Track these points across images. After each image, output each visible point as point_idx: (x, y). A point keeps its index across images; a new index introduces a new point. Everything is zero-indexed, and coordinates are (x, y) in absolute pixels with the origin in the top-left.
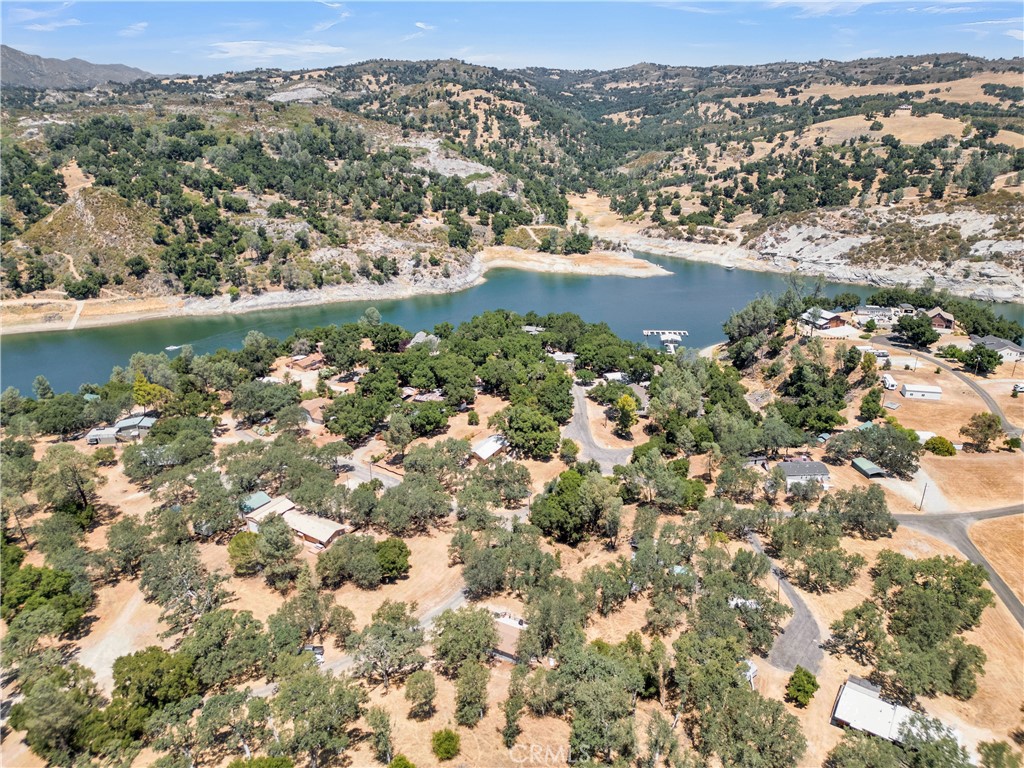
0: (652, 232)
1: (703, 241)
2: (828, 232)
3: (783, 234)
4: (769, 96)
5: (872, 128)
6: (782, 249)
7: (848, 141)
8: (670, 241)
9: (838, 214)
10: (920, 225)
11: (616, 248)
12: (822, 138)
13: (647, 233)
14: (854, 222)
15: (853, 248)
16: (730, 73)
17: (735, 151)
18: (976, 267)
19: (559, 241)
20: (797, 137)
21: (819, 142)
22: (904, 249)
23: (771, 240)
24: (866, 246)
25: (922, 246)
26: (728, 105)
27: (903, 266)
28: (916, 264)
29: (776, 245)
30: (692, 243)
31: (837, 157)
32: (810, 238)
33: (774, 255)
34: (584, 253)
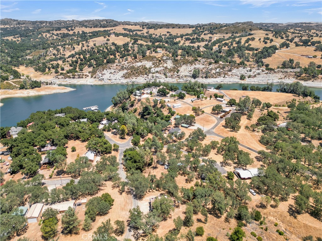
0: (59, 77)
1: (78, 78)
2: (115, 71)
3: (103, 73)
4: (64, 31)
5: (107, 40)
6: (104, 77)
7: (103, 44)
8: (67, 79)
9: (115, 65)
10: (136, 66)
11: (51, 84)
12: (95, 44)
13: (57, 77)
14: (120, 67)
15: (124, 74)
16: (44, 23)
17: (68, 49)
18: (154, 75)
19: (28, 84)
20: (87, 44)
21: (95, 45)
22: (136, 73)
23: (100, 75)
24: (127, 73)
25: (140, 71)
26: (53, 34)
27: (138, 77)
28: (141, 76)
29: (103, 76)
30: (75, 79)
31: (102, 49)
32: (111, 73)
33: (103, 79)
34: (39, 87)
